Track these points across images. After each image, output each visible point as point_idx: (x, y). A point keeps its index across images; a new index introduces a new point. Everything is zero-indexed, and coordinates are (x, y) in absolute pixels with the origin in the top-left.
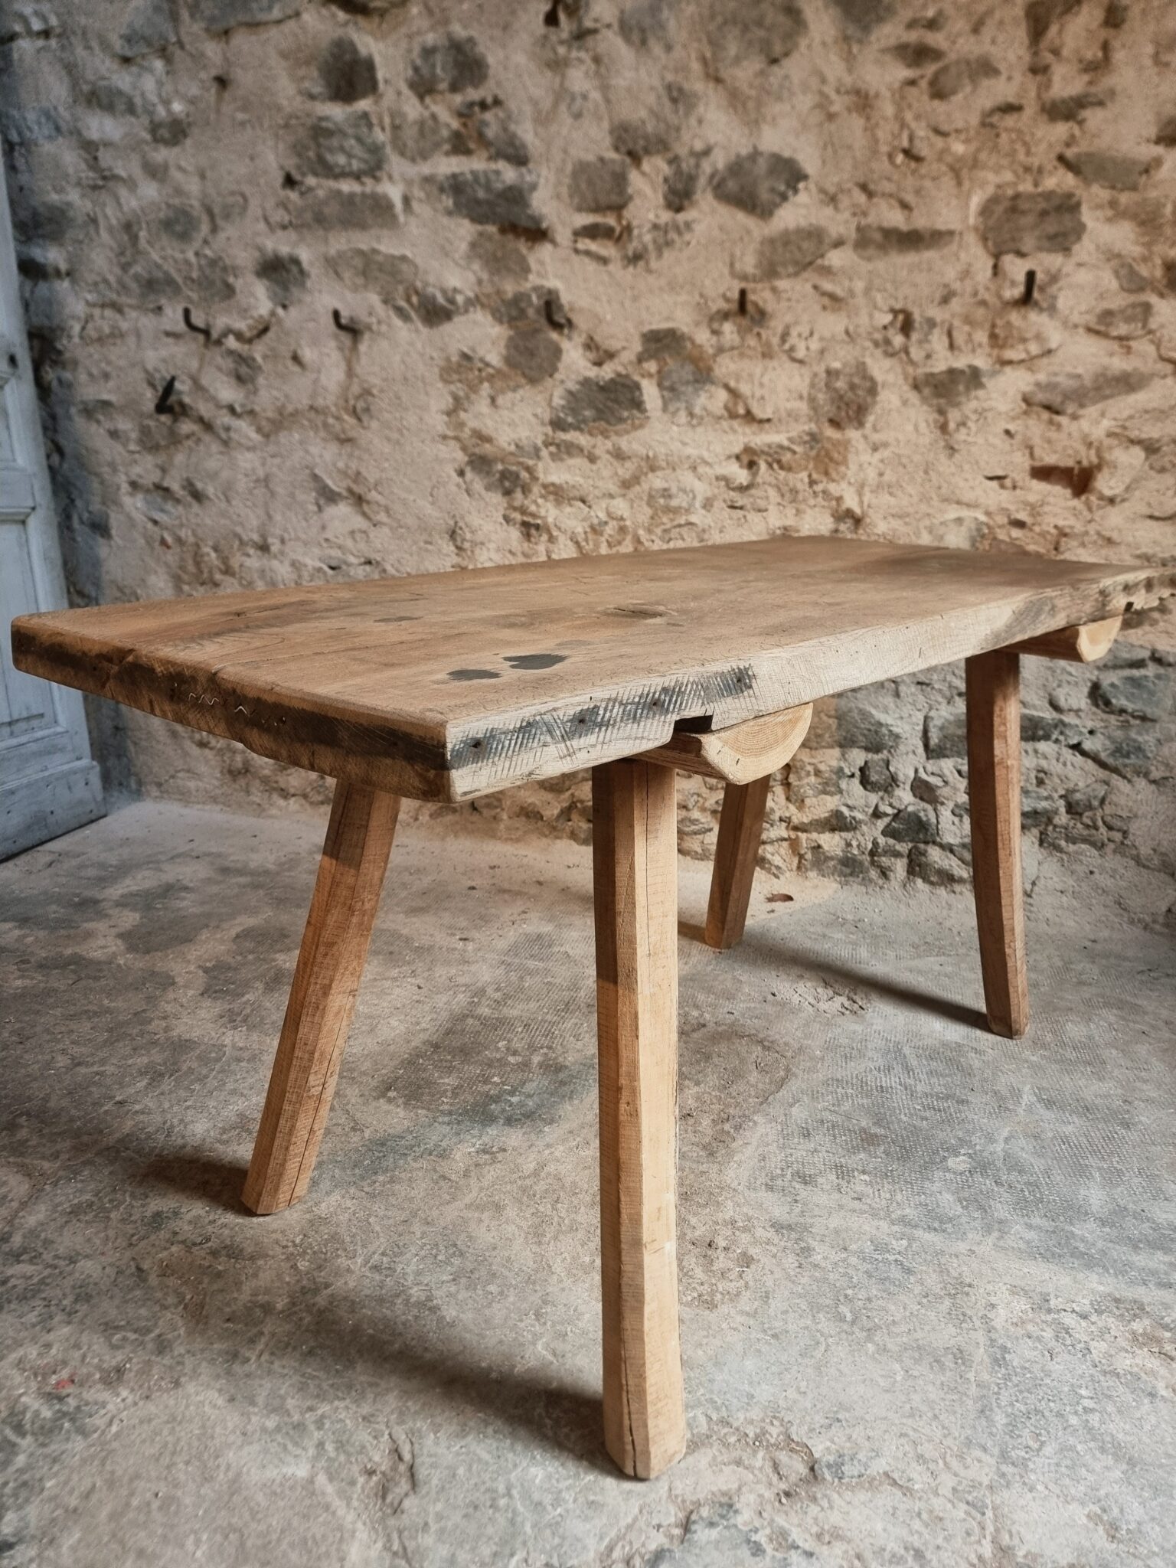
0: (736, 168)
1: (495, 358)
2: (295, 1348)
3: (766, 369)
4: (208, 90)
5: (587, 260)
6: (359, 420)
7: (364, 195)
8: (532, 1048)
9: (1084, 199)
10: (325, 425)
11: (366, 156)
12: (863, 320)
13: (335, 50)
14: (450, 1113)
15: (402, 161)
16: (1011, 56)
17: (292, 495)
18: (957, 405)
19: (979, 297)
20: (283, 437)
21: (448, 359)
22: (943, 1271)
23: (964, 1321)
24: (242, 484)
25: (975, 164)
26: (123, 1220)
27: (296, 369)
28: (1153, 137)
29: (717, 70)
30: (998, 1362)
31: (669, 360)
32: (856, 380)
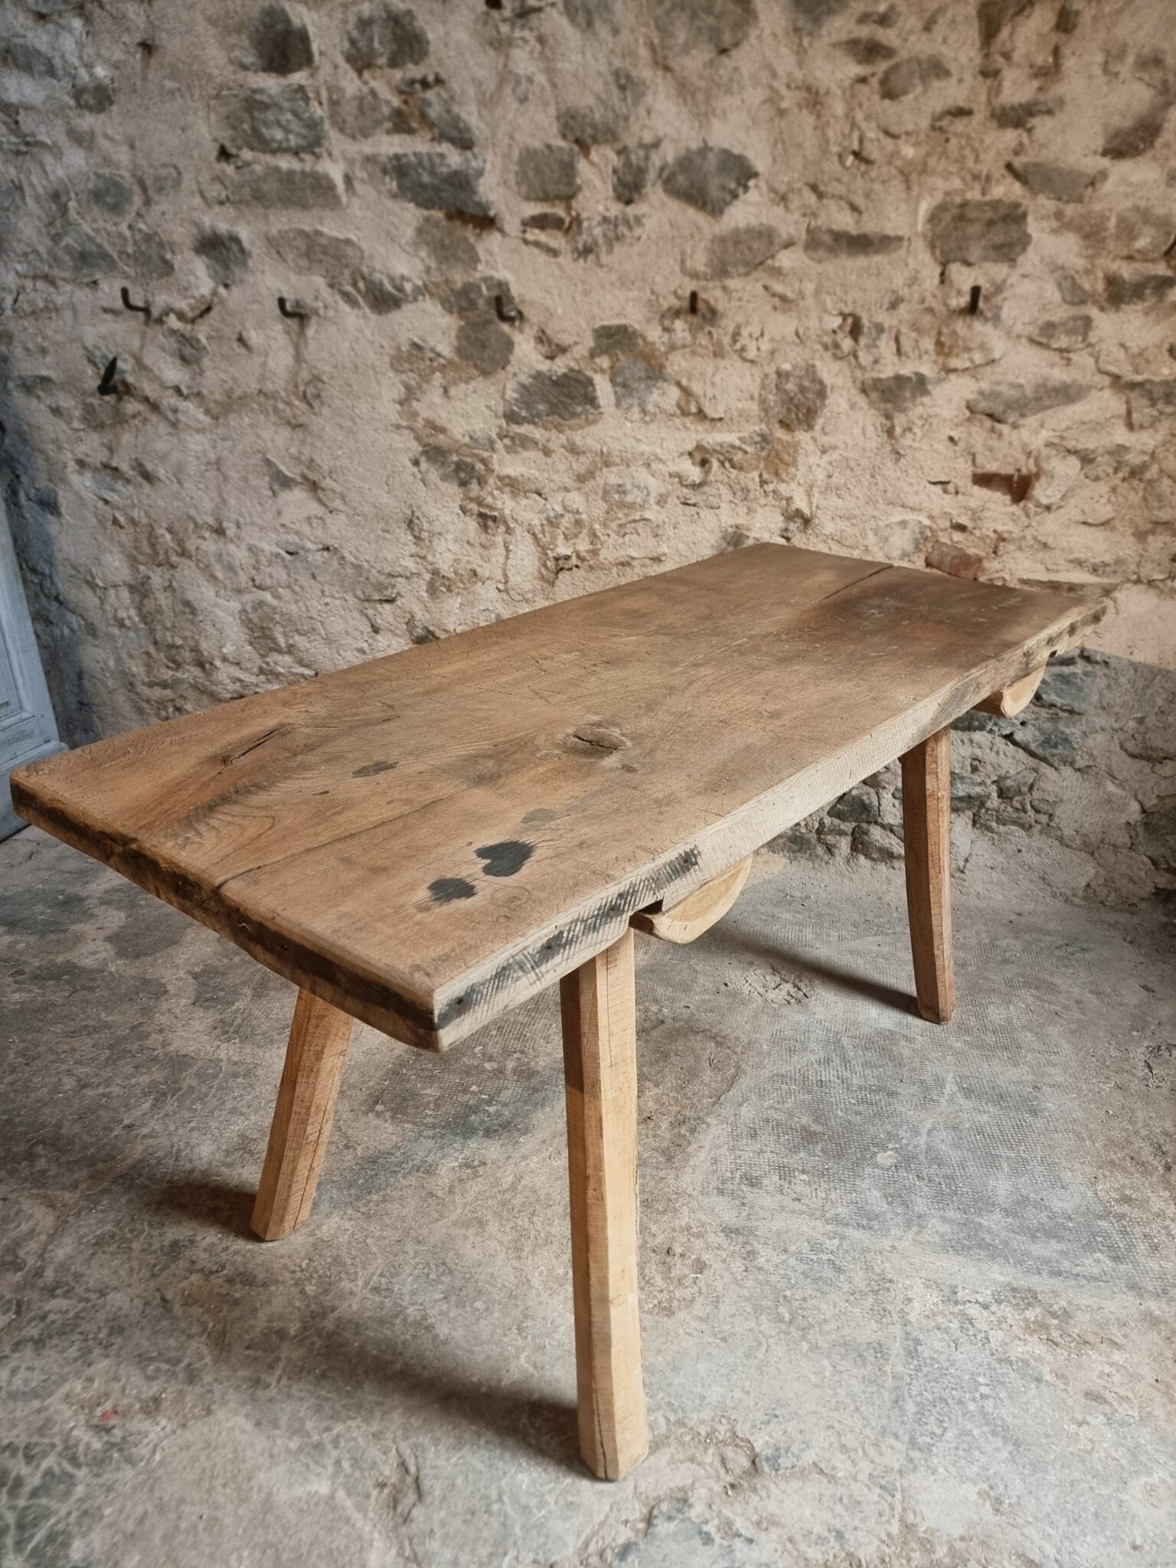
0: (686, 162)
1: (446, 348)
2: (309, 1373)
3: (717, 368)
4: (133, 55)
5: (536, 251)
6: (310, 405)
7: (303, 172)
8: (506, 1053)
9: (1030, 210)
10: (276, 409)
11: (304, 131)
12: (813, 323)
13: (267, 20)
14: (434, 1126)
15: (342, 137)
16: (963, 59)
17: (245, 480)
18: (904, 410)
19: (926, 304)
20: (233, 420)
21: (398, 348)
22: (869, 1268)
23: (883, 1317)
24: (193, 467)
25: (924, 170)
26: (143, 1250)
27: (243, 351)
28: (1100, 150)
29: (665, 58)
30: (912, 1354)
31: (621, 357)
32: (806, 383)
